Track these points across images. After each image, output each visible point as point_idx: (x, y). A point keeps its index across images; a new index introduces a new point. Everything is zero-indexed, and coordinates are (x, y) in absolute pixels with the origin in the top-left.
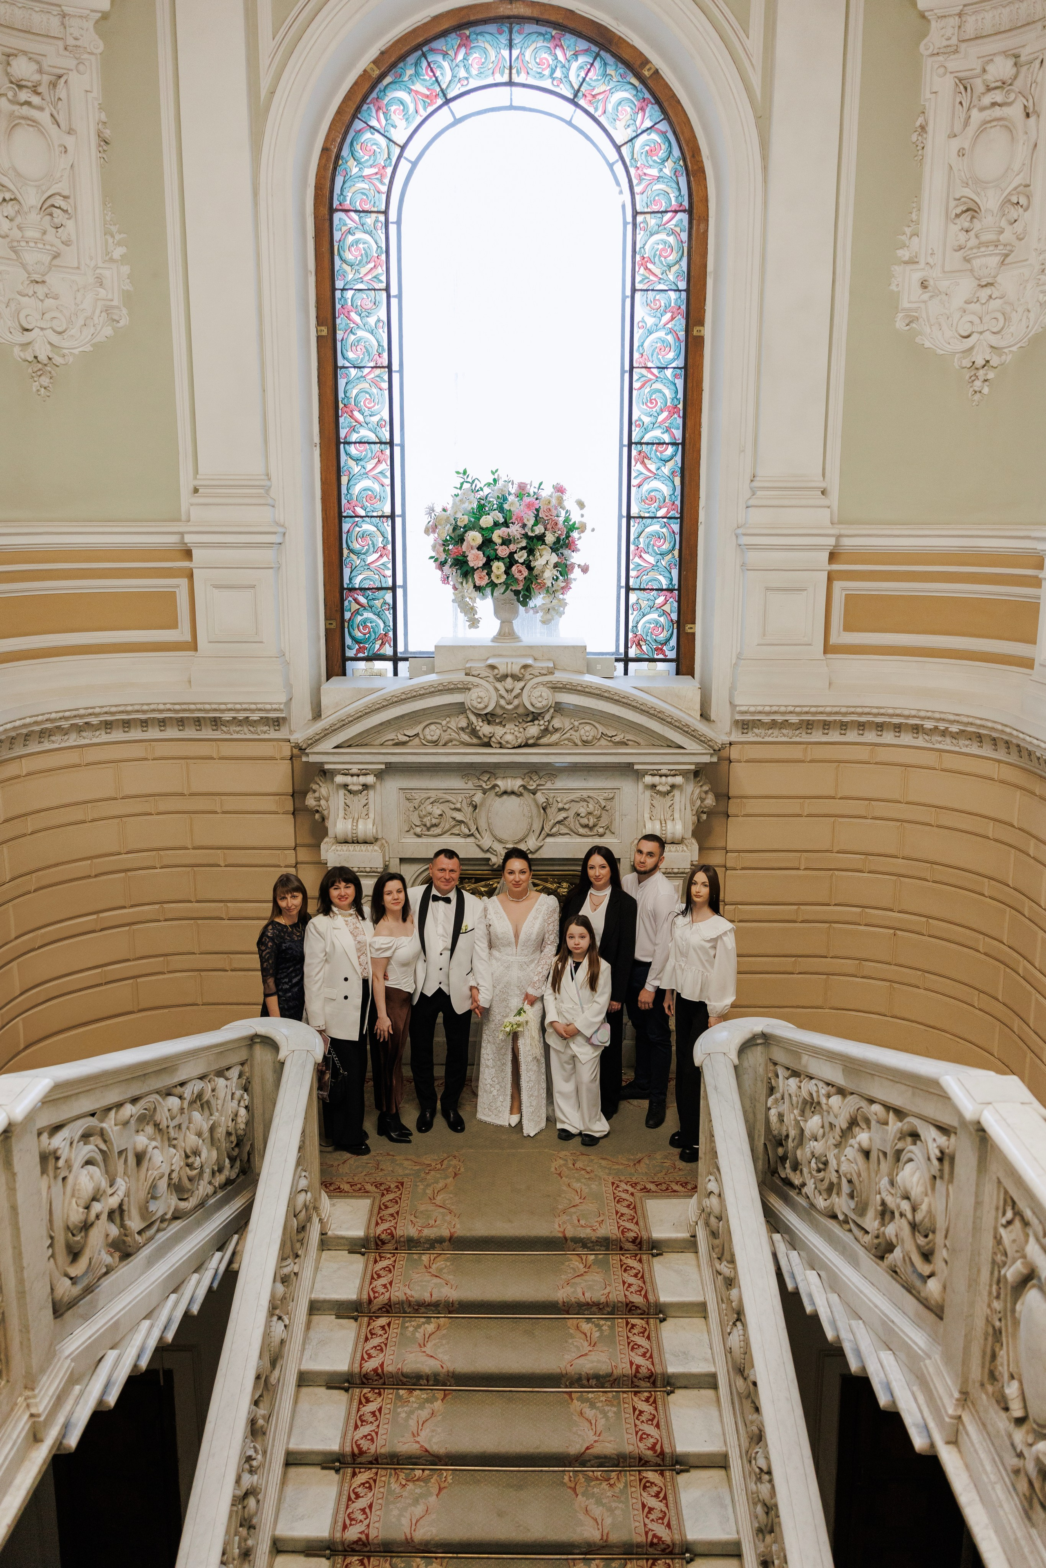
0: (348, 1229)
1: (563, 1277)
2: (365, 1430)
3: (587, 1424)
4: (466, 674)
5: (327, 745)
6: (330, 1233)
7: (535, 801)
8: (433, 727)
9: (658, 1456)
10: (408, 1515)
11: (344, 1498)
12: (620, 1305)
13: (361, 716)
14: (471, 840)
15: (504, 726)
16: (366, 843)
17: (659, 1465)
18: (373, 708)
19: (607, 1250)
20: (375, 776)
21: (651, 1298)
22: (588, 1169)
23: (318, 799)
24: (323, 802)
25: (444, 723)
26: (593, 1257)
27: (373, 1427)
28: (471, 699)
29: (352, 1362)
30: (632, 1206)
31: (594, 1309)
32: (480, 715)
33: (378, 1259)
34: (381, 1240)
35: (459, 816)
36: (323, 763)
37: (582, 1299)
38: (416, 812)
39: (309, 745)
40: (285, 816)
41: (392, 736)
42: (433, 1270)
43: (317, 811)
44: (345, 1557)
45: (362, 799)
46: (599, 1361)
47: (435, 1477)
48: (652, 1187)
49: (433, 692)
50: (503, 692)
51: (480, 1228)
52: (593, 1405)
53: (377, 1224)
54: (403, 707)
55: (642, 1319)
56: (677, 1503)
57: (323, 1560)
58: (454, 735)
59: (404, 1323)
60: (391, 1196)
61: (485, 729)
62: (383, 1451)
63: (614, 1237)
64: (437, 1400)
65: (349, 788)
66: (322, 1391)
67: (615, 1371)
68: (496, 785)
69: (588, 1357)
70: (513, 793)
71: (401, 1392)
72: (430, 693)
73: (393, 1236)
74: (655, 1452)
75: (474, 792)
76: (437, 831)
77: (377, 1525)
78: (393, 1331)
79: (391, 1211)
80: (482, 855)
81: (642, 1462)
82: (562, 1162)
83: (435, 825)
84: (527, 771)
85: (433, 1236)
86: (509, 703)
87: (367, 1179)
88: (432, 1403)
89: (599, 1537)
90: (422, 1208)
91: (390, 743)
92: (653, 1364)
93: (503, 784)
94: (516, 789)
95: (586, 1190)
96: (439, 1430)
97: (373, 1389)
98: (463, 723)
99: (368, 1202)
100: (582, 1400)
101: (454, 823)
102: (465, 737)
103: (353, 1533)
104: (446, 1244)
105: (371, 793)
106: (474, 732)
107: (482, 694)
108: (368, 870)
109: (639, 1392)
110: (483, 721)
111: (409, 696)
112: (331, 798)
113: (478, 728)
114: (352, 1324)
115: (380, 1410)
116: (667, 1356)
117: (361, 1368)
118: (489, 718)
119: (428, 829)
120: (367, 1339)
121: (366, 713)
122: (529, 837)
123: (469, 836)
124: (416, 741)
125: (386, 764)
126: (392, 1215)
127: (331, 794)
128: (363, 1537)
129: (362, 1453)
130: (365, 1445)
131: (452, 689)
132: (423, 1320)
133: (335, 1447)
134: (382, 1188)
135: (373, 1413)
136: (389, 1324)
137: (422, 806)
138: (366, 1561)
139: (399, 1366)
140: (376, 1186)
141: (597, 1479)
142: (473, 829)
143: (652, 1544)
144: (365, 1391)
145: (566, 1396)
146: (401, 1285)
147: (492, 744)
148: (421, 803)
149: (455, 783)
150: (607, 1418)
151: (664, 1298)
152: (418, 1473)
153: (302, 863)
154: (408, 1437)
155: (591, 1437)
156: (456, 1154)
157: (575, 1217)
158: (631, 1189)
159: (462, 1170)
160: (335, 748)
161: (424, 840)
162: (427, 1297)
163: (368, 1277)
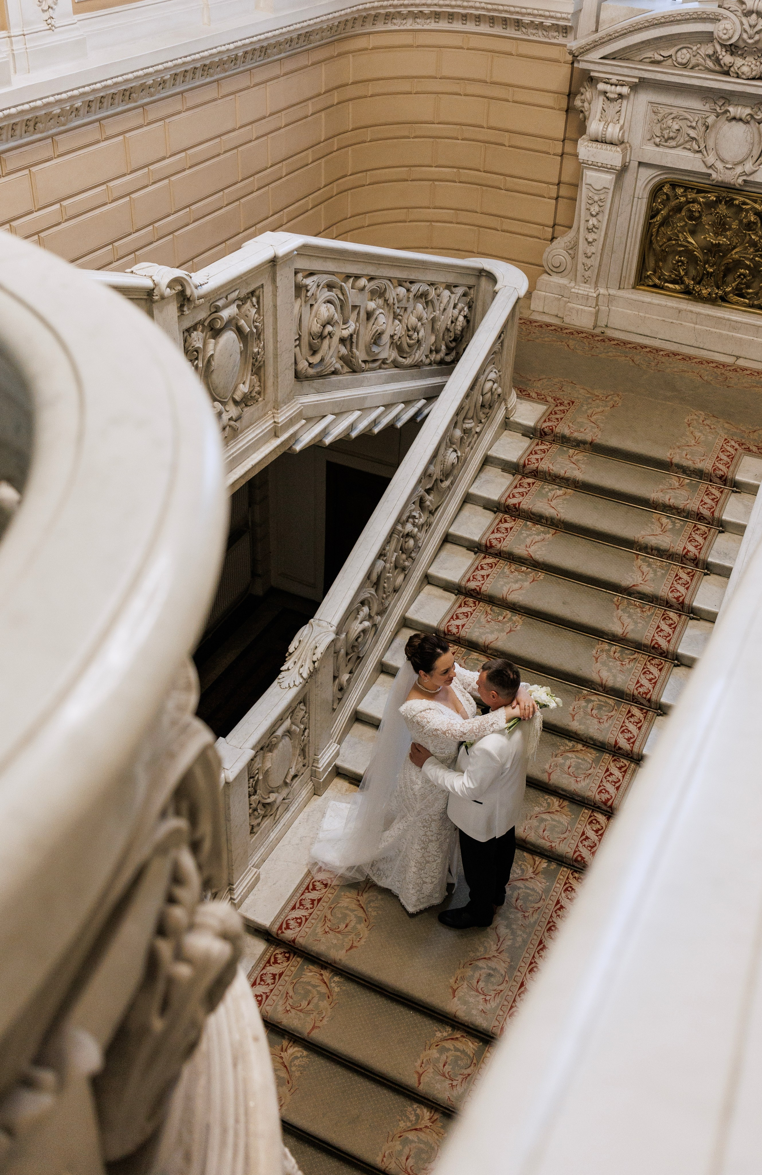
0: (524, 419)
1: (661, 486)
2: (498, 535)
3: (641, 574)
4: (719, 6)
5: (595, 55)
6: (511, 419)
7: (758, 129)
8: (684, 51)
9: (679, 604)
10: (508, 587)
11: (474, 567)
12: (693, 513)
13: (625, 34)
14: (699, 155)
15: (745, 58)
16: (612, 144)
17: (680, 611)
18: (636, 27)
19: (701, 479)
20: (630, 87)
21: (716, 514)
22: (712, 427)
23: (583, 101)
24: (586, 105)
25: (695, 48)
26: (688, 481)
27: (503, 536)
28: (719, 29)
29: (502, 497)
30: (732, 457)
31: (674, 511)
32: (725, 45)
33: (540, 443)
34: (544, 432)
35: (693, 133)
36: (589, 71)
37: (667, 502)
38: (659, 125)
39: (581, 53)
40: (558, 112)
41: (649, 55)
42: (573, 460)
43: (582, 112)
44: (466, 597)
45: (616, 106)
46: (663, 541)
47: (533, 573)
48: (754, 449)
49: (688, 19)
50: (746, 27)
51: (614, 442)
52: (649, 565)
53: (545, 421)
54: (661, 29)
55: (707, 527)
56: (681, 634)
57: (453, 595)
58: (701, 61)
59: (543, 485)
60: (562, 408)
61: (727, 59)
62: (505, 549)
63: (707, 471)
64: (549, 533)
65: (607, 95)
66: (480, 509)
67: (671, 549)
68: (729, 112)
69: (657, 537)
70: (741, 120)
71: (528, 523)
72: (686, 20)
73: (552, 431)
74: (678, 601)
75: (708, 114)
76: (673, 143)
77: (488, 585)
78: (533, 488)
79: (558, 416)
80: (704, 170)
81: (667, 604)
82: (696, 417)
83: (672, 138)
84: (756, 102)
85: (579, 438)
86: (750, 38)
87: (550, 394)
88: (545, 534)
89: (622, 633)
90: (579, 420)
91: (648, 60)
92: (699, 553)
93: (733, 110)
94: (743, 116)
95: (703, 438)
96: (543, 549)
97: (511, 516)
98: (710, 52)
99: (545, 407)
100: (644, 561)
101: (687, 139)
102: (710, 64)
103: (472, 585)
104: (587, 446)
105: (625, 102)
106: (718, 61)
107: (728, 26)
108: (609, 166)
109: (685, 568)
110: (726, 51)
111: (667, 20)
112: (593, 102)
113: (721, 57)
114: (511, 477)
115: (511, 528)
116: (712, 552)
117: (506, 501)
118: (733, 49)
119: (666, 141)
120: (516, 487)
121: (630, 32)
122: (747, 161)
123: (698, 152)
124: (669, 62)
125: (640, 78)
126: (557, 419)
127: (594, 98)
128: (478, 589)
129: (491, 546)
130: (494, 542)
131: (705, 18)
132: (557, 487)
133: (476, 538)
134: (558, 402)
135: (506, 529)
136: (533, 483)
137: (665, 120)
138: (477, 603)
139: (530, 507)
140: (554, 400)
141: (635, 605)
142: (702, 146)
143: (653, 647)
144: (506, 516)
145: (635, 556)
146: (548, 462)
147: (731, 73)
148: (664, 117)
149: (696, 104)
150: (655, 575)
151: (725, 517)
152: (524, 569)
153: (567, 154)
154: (523, 547)
155: (640, 580)
156: (620, 393)
157: (684, 453)
158: (737, 446)
159: (620, 405)
160: (601, 58)
161: (660, 149)
162: (562, 473)
163: (529, 452)
